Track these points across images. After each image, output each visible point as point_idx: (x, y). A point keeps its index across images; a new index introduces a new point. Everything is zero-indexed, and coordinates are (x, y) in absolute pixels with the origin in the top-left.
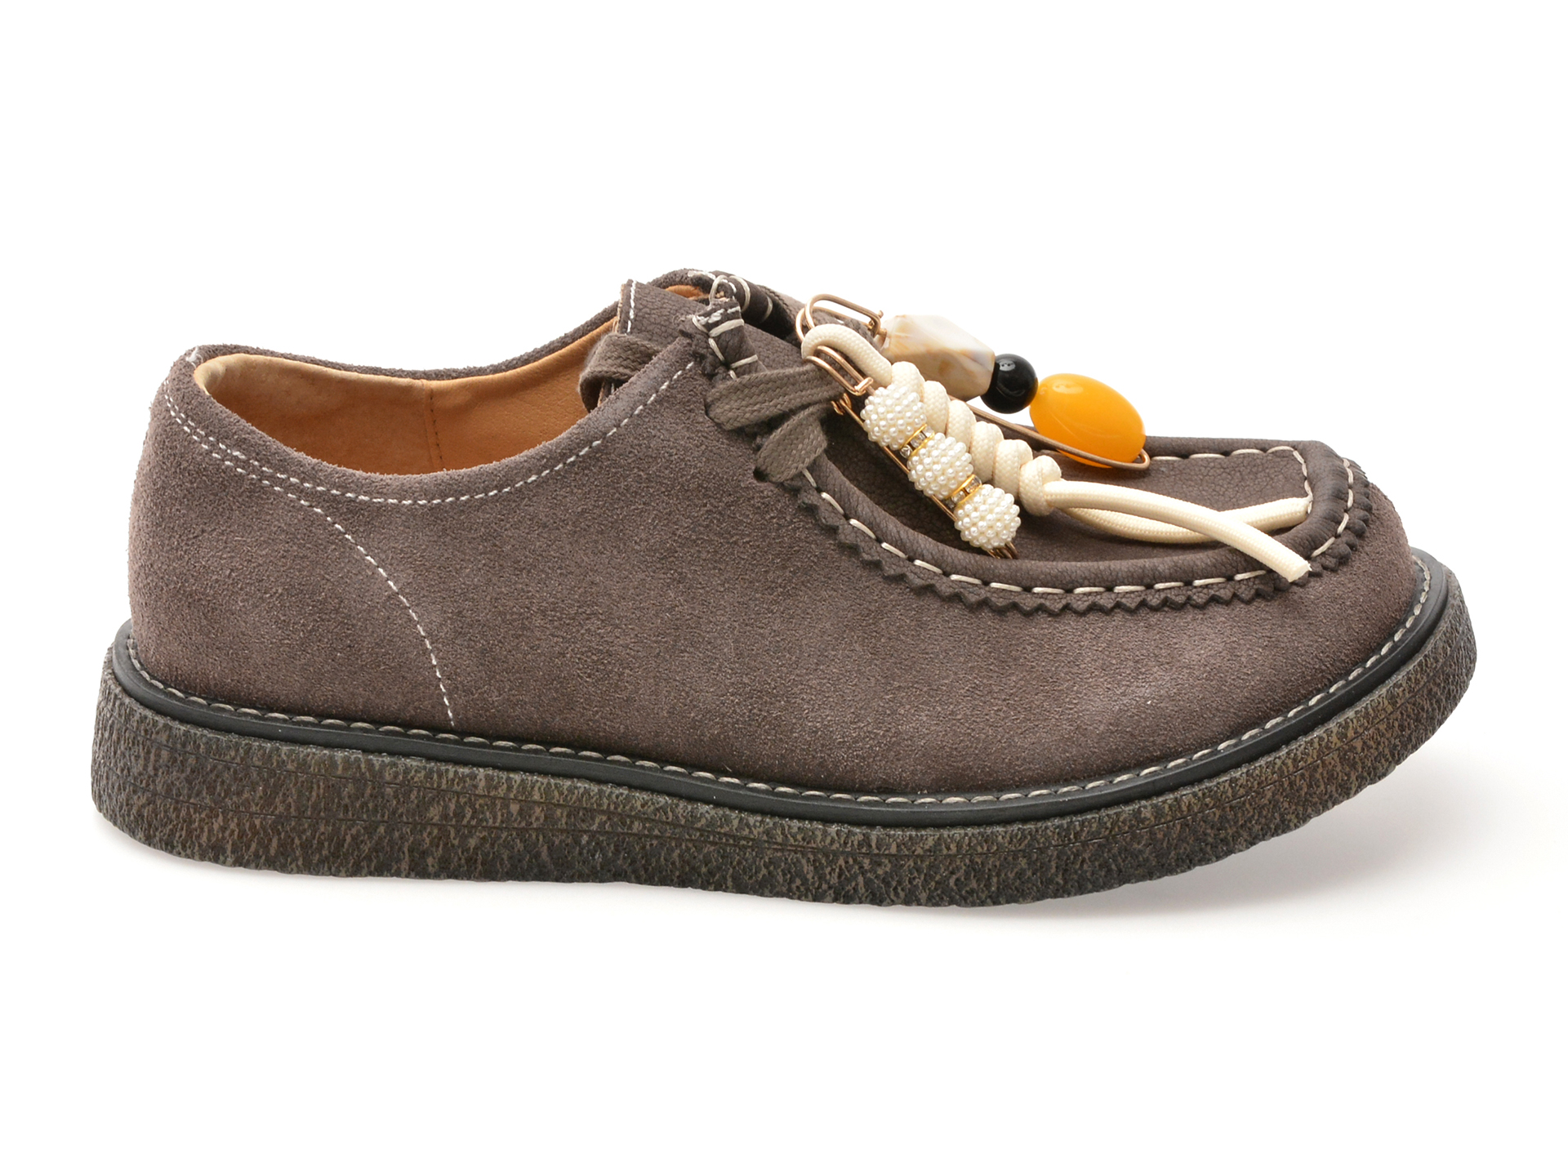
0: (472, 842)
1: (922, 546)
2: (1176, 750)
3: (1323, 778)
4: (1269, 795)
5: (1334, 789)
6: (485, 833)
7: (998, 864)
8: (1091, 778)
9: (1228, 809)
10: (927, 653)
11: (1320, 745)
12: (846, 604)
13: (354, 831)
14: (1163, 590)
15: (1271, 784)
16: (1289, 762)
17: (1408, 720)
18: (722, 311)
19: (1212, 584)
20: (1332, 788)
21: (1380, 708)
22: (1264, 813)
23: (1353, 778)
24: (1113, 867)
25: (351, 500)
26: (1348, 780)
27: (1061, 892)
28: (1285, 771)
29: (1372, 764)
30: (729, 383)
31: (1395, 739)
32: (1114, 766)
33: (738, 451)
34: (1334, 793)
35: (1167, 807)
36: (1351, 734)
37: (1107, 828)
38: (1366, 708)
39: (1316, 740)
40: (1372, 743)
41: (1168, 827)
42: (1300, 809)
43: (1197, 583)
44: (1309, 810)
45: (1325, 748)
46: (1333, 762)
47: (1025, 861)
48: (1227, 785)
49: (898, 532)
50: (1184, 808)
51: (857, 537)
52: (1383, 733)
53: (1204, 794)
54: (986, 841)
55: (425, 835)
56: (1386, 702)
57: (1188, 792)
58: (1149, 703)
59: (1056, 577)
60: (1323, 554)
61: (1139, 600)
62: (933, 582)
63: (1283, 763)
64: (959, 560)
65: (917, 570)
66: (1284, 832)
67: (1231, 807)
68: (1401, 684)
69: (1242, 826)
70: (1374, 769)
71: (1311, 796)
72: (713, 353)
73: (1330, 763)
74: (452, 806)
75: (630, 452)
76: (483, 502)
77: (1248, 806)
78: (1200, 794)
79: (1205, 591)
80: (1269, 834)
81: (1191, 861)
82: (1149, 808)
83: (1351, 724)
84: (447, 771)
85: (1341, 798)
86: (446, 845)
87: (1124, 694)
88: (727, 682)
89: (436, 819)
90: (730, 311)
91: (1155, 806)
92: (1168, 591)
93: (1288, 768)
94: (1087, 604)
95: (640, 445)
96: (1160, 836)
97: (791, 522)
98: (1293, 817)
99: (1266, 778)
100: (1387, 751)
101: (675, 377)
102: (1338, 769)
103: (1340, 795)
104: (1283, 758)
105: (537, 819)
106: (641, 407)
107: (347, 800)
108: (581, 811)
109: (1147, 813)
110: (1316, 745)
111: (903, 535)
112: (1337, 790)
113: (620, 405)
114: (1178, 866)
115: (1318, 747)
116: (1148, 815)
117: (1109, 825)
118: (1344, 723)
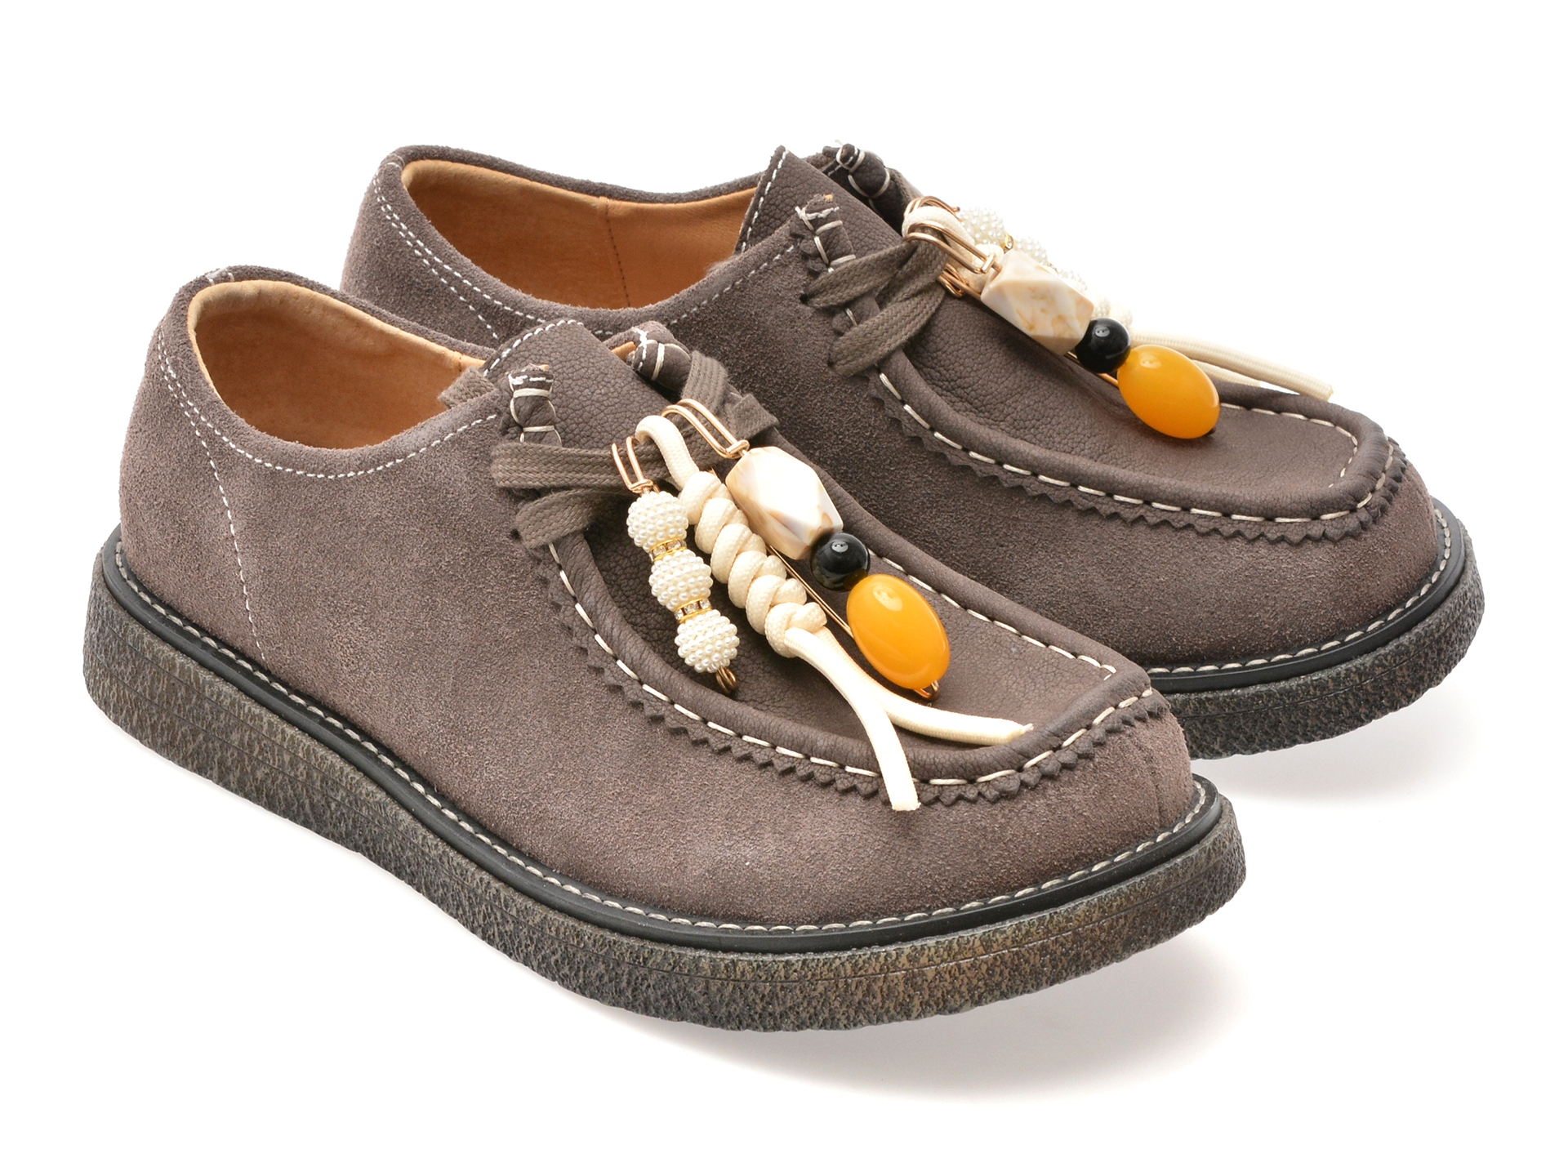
0: (259, 775)
1: (628, 649)
2: (762, 917)
3: (881, 991)
4: (821, 988)
5: (892, 1006)
6: (267, 771)
7: (584, 959)
8: (681, 914)
9: (779, 988)
10: (595, 748)
11: (886, 960)
12: (551, 677)
13: (183, 729)
14: (816, 764)
15: (825, 979)
16: (848, 966)
17: (1002, 967)
18: (526, 377)
19: (861, 775)
20: (890, 1004)
21: (968, 946)
22: (814, 1003)
23: (917, 1002)
24: (673, 1001)
25: (224, 444)
26: (911, 1002)
27: (631, 1006)
28: (843, 972)
29: (943, 996)
30: (515, 444)
31: (979, 980)
32: (704, 910)
33: (501, 507)
34: (891, 1009)
35: (723, 965)
36: (924, 960)
37: (670, 964)
38: (951, 942)
39: (883, 955)
40: (947, 976)
41: (722, 984)
42: (852, 1012)
43: (849, 769)
44: (861, 1017)
45: (889, 966)
46: (896, 981)
47: (603, 967)
48: (781, 965)
49: (612, 629)
50: (738, 973)
51: (574, 620)
52: (964, 971)
53: (759, 966)
54: (577, 936)
55: (229, 754)
56: (978, 943)
57: (745, 959)
58: (747, 864)
59: (730, 718)
60: (987, 782)
61: (788, 765)
62: (623, 685)
63: (842, 964)
64: (654, 672)
65: (615, 670)
66: (832, 1028)
67: (782, 987)
68: (1005, 931)
69: (790, 1008)
70: (945, 1001)
71: (865, 1003)
72: (510, 413)
73: (893, 981)
74: (246, 738)
75: (419, 479)
76: (312, 481)
77: (798, 992)
78: (755, 965)
79: (851, 779)
80: (816, 1024)
81: (740, 1022)
82: (708, 960)
83: (927, 952)
84: (245, 705)
85: (899, 1017)
86: (242, 769)
87: (729, 848)
88: (439, 711)
89: (236, 744)
90: (532, 379)
91: (712, 960)
92: (818, 767)
93: (845, 971)
94: (744, 752)
95: (428, 475)
96: (714, 989)
97: (528, 588)
98: (843, 1017)
99: (821, 973)
100: (964, 989)
101: (473, 424)
102: (901, 989)
103: (898, 1013)
104: (843, 960)
105: (302, 774)
106: (439, 441)
107: (180, 701)
108: (330, 782)
109: (704, 963)
110: (882, 959)
111: (615, 633)
112: (895, 1008)
113: (423, 433)
114: (728, 1022)
115: (883, 962)
116: (706, 967)
117: (671, 961)
118: (919, 948)
